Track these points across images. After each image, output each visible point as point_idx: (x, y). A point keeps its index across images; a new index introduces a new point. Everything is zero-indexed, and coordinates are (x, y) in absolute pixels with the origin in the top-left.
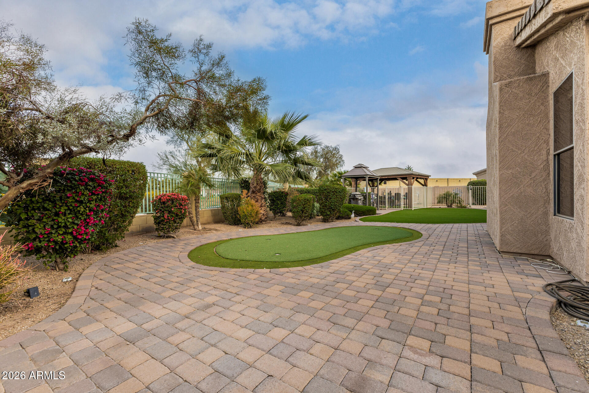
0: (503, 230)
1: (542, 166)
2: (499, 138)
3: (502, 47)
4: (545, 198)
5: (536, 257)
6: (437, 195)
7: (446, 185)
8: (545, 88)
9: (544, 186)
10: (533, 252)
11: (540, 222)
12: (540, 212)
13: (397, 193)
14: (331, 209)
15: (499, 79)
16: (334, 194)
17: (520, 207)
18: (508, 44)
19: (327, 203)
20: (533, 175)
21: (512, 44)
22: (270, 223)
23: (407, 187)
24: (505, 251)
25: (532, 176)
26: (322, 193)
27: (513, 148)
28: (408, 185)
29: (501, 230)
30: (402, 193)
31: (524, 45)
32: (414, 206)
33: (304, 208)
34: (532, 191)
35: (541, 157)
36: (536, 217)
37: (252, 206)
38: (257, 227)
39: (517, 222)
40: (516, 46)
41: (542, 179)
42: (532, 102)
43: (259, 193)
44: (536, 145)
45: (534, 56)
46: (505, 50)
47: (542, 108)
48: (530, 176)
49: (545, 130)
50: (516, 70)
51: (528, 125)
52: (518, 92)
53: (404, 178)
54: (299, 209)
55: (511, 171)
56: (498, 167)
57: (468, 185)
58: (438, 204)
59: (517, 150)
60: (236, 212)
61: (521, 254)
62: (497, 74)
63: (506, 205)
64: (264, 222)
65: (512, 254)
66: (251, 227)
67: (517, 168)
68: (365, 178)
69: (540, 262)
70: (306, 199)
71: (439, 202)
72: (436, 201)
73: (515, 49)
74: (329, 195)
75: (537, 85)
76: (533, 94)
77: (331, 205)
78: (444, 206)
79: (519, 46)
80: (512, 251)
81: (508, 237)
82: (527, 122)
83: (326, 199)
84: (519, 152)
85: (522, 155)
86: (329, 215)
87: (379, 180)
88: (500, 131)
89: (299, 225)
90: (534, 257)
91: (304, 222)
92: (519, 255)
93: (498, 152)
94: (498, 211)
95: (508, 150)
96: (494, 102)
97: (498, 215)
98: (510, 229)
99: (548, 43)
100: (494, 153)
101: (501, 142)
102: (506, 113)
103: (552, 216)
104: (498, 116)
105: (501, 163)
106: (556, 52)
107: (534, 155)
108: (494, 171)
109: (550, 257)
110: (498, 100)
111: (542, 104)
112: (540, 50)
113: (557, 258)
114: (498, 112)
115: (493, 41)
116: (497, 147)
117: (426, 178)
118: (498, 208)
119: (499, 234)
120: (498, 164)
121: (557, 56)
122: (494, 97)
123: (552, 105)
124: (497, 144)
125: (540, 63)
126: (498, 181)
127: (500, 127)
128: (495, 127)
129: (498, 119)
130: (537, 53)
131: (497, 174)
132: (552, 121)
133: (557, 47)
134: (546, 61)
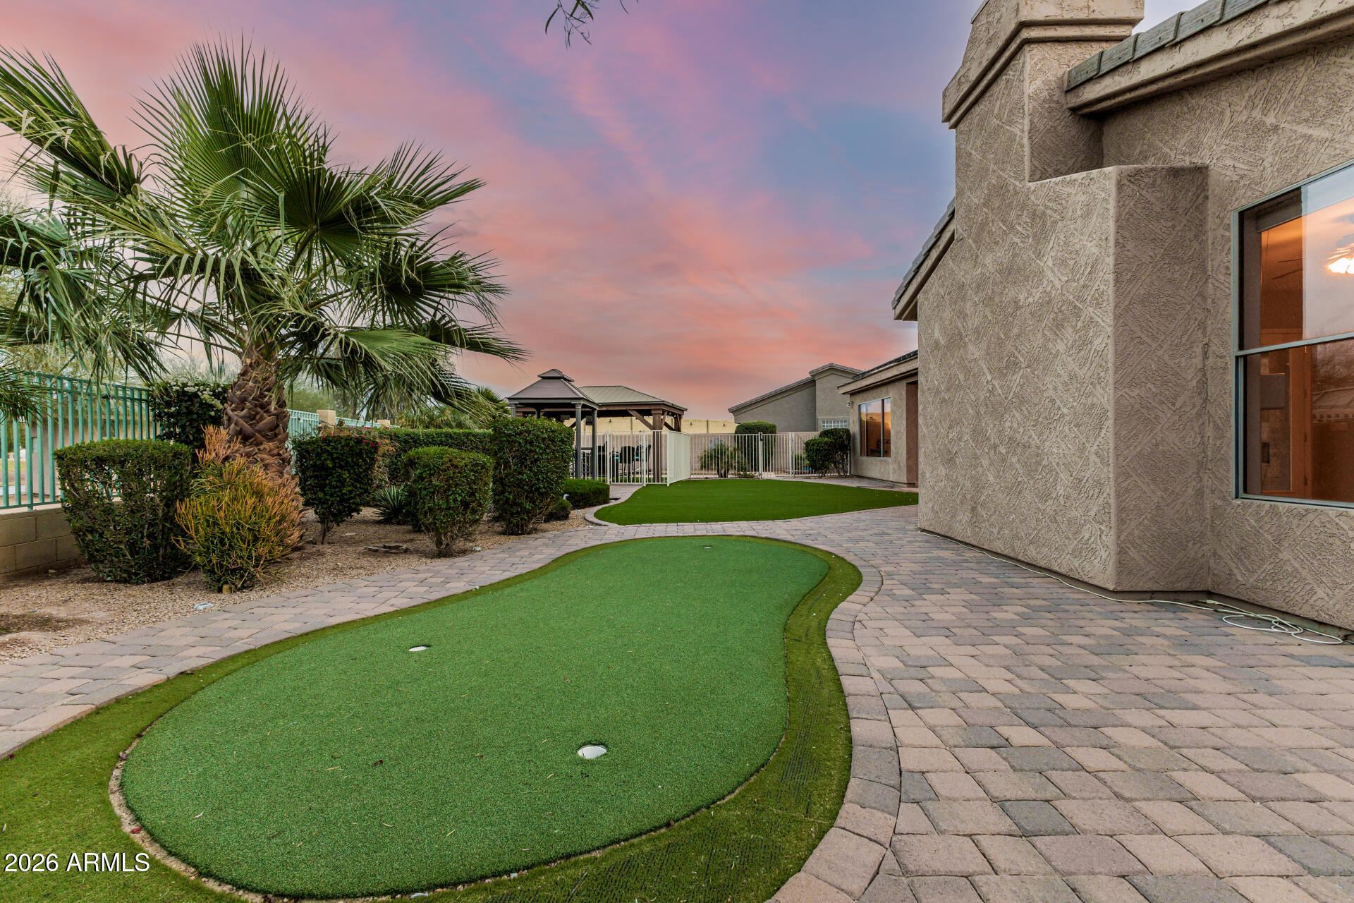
0: (1122, 538)
1: (1195, 381)
2: (1116, 307)
3: (1045, 101)
4: (1200, 458)
5: (1181, 596)
6: (700, 453)
7: (705, 431)
8: (1201, 199)
9: (1196, 429)
10: (1178, 587)
11: (1190, 513)
12: (1190, 491)
13: (629, 447)
14: (536, 494)
16: (548, 447)
17: (1154, 480)
18: (1055, 98)
19: (525, 476)
20: (1179, 402)
21: (1062, 101)
22: (321, 554)
23: (650, 432)
24: (1126, 589)
25: (1178, 406)
26: (506, 445)
27: (1143, 336)
28: (652, 428)
29: (1118, 537)
30: (645, 445)
31: (1087, 110)
33: (472, 494)
34: (1176, 441)
35: (1194, 361)
36: (1184, 503)
37: (259, 495)
38: (278, 580)
39: (1149, 516)
40: (1069, 106)
41: (1193, 412)
42: (1178, 228)
43: (270, 440)
44: (1185, 332)
45: (1100, 141)
46: (1051, 110)
47: (1196, 245)
48: (1174, 405)
49: (1199, 299)
51: (1170, 281)
53: (643, 410)
54: (455, 500)
55: (1137, 391)
56: (1111, 381)
57: (736, 433)
58: (703, 472)
59: (1148, 340)
60: (170, 526)
61: (1153, 594)
62: (1036, 163)
63: (1129, 476)
64: (295, 555)
65: (1132, 596)
66: (249, 584)
67: (1149, 385)
68: (573, 406)
70: (477, 465)
72: (698, 465)
73: (1067, 113)
74: (531, 451)
75: (1188, 190)
76: (1180, 211)
77: (538, 479)
78: (713, 475)
79: (1074, 110)
80: (1140, 589)
81: (1133, 553)
82: (1169, 275)
84: (1154, 345)
85: (1160, 353)
86: (528, 512)
87: (596, 412)
88: (1117, 290)
89: (444, 553)
90: (1176, 596)
91: (460, 544)
92: (1149, 595)
93: (1110, 342)
94: (1110, 489)
95: (1132, 340)
96: (1055, 222)
97: (1112, 501)
98: (1136, 533)
99: (1195, 101)
100: (1061, 346)
101: (1117, 317)
102: (1130, 246)
103: (1224, 498)
104: (1112, 250)
105: (1117, 369)
106: (1257, 114)
107: (1182, 356)
108: (1051, 392)
109: (1210, 594)
110: (1112, 211)
111: (1196, 236)
112: (1136, 122)
113: (1259, 598)
114: (1112, 243)
115: (1026, 83)
116: (1109, 330)
117: (677, 413)
118: (1112, 483)
119: (1113, 548)
120: (1111, 372)
121: (1270, 120)
122: (1049, 212)
123: (1229, 240)
124: (1106, 321)
125: (1138, 151)
126: (1111, 414)
127: (1117, 281)
128: (1082, 282)
129: (1110, 260)
130: (1112, 133)
131: (1105, 397)
132: (1222, 278)
133: (1267, 101)
134: (1182, 142)
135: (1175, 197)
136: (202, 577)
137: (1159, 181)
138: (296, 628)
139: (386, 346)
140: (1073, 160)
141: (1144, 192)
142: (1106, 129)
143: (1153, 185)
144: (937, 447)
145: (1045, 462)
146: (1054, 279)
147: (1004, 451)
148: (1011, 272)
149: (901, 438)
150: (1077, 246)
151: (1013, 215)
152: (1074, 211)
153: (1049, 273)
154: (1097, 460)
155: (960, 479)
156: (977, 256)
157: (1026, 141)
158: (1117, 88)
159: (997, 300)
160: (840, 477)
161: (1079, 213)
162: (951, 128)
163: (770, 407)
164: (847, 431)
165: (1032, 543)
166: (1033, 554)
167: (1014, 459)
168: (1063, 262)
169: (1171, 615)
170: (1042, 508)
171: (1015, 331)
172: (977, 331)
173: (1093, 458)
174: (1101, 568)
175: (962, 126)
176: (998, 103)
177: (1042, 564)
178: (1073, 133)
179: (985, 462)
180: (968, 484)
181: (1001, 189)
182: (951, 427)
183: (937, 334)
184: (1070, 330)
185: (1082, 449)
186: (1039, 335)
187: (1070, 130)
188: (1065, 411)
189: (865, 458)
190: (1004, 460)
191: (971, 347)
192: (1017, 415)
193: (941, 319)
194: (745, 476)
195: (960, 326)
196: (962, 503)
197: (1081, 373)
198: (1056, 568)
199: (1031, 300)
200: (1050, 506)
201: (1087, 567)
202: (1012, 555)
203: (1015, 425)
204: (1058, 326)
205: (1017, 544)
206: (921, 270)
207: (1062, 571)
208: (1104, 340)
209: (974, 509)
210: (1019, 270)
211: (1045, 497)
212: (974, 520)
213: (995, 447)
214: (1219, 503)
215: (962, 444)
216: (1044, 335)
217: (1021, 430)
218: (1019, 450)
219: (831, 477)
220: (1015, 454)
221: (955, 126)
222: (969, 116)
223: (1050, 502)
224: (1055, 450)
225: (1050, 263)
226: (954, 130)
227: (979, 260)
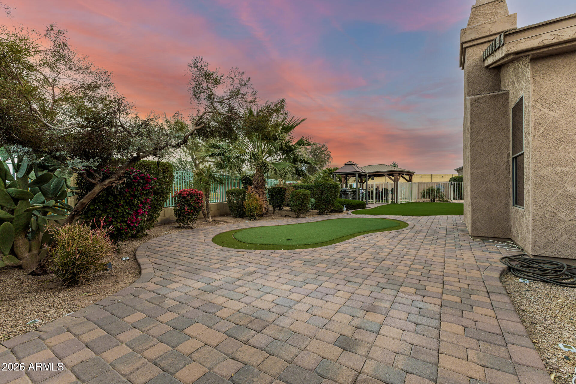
0: (474, 218)
1: (504, 166)
2: (470, 144)
3: (474, 66)
4: (507, 193)
5: (500, 240)
7: (430, 181)
8: (506, 104)
9: (505, 183)
10: (497, 236)
11: (502, 211)
12: (502, 204)
13: (384, 189)
14: (326, 203)
15: (471, 94)
16: (329, 189)
17: (487, 200)
18: (479, 65)
19: (322, 198)
20: (498, 173)
21: (482, 65)
22: (271, 216)
23: (393, 183)
24: (475, 235)
25: (497, 175)
26: (318, 189)
27: (482, 152)
28: (394, 181)
29: (472, 218)
30: (389, 189)
31: (491, 67)
32: (400, 201)
33: (303, 202)
34: (496, 187)
35: (503, 159)
36: (500, 208)
37: (257, 200)
38: (260, 220)
39: (485, 212)
40: (485, 66)
41: (504, 177)
42: (496, 115)
43: (261, 188)
44: (499, 150)
45: (499, 75)
46: (476, 69)
47: (504, 119)
48: (495, 174)
49: (506, 138)
50: (485, 86)
51: (493, 133)
52: (485, 106)
55: (480, 170)
56: (470, 167)
57: (450, 181)
58: (422, 199)
59: (484, 154)
60: (242, 206)
61: (488, 238)
62: (470, 89)
63: (477, 198)
64: (266, 215)
65: (481, 238)
66: (255, 219)
67: (485, 168)
68: (355, 174)
69: (503, 244)
71: (423, 197)
73: (484, 69)
74: (324, 191)
75: (500, 101)
76: (497, 109)
77: (326, 199)
78: (427, 200)
79: (487, 67)
80: (481, 236)
81: (478, 224)
82: (492, 131)
83: (322, 194)
84: (486, 155)
85: (488, 157)
87: (367, 176)
88: (471, 138)
89: (297, 217)
90: (498, 239)
92: (486, 238)
94: (470, 203)
95: (478, 153)
98: (480, 217)
99: (508, 68)
102: (476, 123)
103: (511, 206)
106: (513, 77)
107: (498, 158)
111: (504, 117)
113: (515, 240)
115: (466, 61)
117: (411, 174)
118: (470, 201)
119: (471, 222)
121: (514, 80)
123: (511, 118)
125: (504, 82)
127: (471, 135)
129: (469, 128)
133: (514, 73)
134: (507, 82)
135: (495, 104)
136: (248, 218)
137: (488, 100)
139: (280, 166)
140: (487, 85)
141: (482, 105)
142: (501, 72)
143: (485, 102)
174: (470, 230)
187: (485, 75)
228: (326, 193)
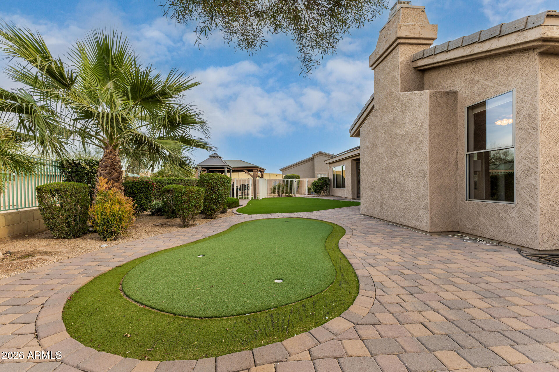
1: (454, 162)
2: (429, 137)
3: (405, 64)
4: (456, 187)
5: (450, 233)
6: (271, 187)
8: (455, 102)
9: (455, 178)
10: (450, 230)
11: (453, 206)
12: (453, 198)
13: (242, 185)
14: (218, 203)
16: (222, 185)
17: (441, 195)
18: (409, 64)
19: (213, 196)
20: (449, 169)
21: (411, 64)
22: (137, 227)
23: (253, 179)
24: (433, 231)
25: (449, 170)
26: (206, 184)
27: (438, 147)
28: (253, 177)
29: (431, 214)
31: (419, 69)
34: (448, 182)
35: (453, 155)
36: (451, 202)
39: (440, 207)
40: (413, 67)
41: (453, 172)
42: (449, 111)
43: (116, 182)
44: (451, 146)
45: (423, 79)
46: (407, 68)
47: (454, 117)
48: (447, 170)
49: (455, 135)
51: (446, 129)
52: (440, 102)
53: (250, 170)
54: (192, 205)
55: (436, 165)
56: (428, 162)
57: (284, 179)
58: (272, 194)
59: (440, 148)
60: (82, 216)
61: (441, 232)
62: (403, 86)
63: (434, 193)
65: (435, 233)
66: (116, 238)
67: (440, 163)
68: (224, 168)
71: (273, 192)
72: (270, 192)
73: (413, 69)
74: (216, 186)
75: (451, 99)
76: (449, 106)
78: (276, 196)
79: (415, 68)
80: (437, 231)
81: (435, 219)
82: (446, 127)
84: (441, 150)
85: (443, 153)
86: (214, 210)
87: (231, 171)
88: (430, 132)
89: (186, 225)
90: (448, 233)
91: (191, 222)
92: (440, 233)
93: (428, 149)
94: (428, 198)
95: (435, 148)
96: (409, 107)
97: (429, 202)
98: (436, 213)
99: (454, 69)
100: (412, 150)
101: (430, 141)
102: (434, 117)
103: (463, 201)
104: (428, 118)
105: (430, 158)
106: (472, 76)
107: (450, 154)
108: (408, 165)
109: (459, 232)
110: (428, 105)
111: (454, 114)
112: (435, 74)
113: (473, 233)
114: (428, 116)
115: (399, 58)
116: (427, 145)
117: (262, 171)
118: (429, 196)
119: (429, 218)
120: (428, 159)
121: (476, 78)
122: (407, 103)
123: (464, 116)
124: (426, 142)
125: (435, 84)
126: (428, 173)
127: (430, 128)
128: (418, 128)
129: (428, 122)
130: (428, 77)
131: (426, 167)
132: (462, 128)
133: (475, 72)
134: (450, 82)
135: (448, 101)
138: (146, 252)
139: (170, 146)
140: (415, 85)
141: (438, 99)
142: (425, 75)
143: (441, 97)
144: (368, 184)
145: (406, 189)
146: (409, 127)
147: (392, 186)
148: (394, 123)
149: (349, 181)
150: (417, 116)
151: (395, 103)
152: (416, 104)
153: (407, 124)
154: (424, 188)
155: (376, 196)
156: (382, 117)
157: (399, 78)
158: (429, 63)
159: (389, 132)
160: (325, 196)
161: (417, 105)
162: (372, 70)
163: (296, 168)
164: (328, 178)
165: (402, 217)
166: (403, 221)
167: (396, 188)
168: (412, 121)
169: (447, 239)
170: (405, 205)
171: (396, 143)
172: (382, 143)
173: (423, 188)
174: (425, 225)
175: (376, 69)
176: (389, 63)
177: (406, 224)
178: (414, 76)
179: (385, 189)
180: (379, 197)
181: (391, 93)
182: (373, 177)
183: (367, 143)
184: (414, 144)
185: (419, 185)
186: (404, 145)
187: (413, 75)
188: (413, 172)
189: (335, 189)
190: (392, 189)
191: (380, 148)
192: (397, 173)
193: (369, 138)
194: (289, 196)
195: (376, 141)
196: (377, 204)
197: (418, 159)
198: (410, 225)
199: (401, 133)
200: (408, 204)
201: (421, 225)
202: (395, 222)
203: (396, 176)
204: (411, 143)
205: (397, 218)
206: (360, 119)
207: (412, 226)
208: (426, 148)
209: (381, 206)
210: (397, 123)
211: (406, 201)
212: (382, 210)
213: (389, 184)
214: (461, 202)
215: (377, 183)
216: (406, 145)
217: (398, 178)
218: (397, 185)
219: (322, 196)
220: (396, 186)
221: (374, 69)
222: (379, 66)
223: (408, 203)
224: (410, 185)
225: (408, 121)
226: (373, 70)
227: (383, 118)
228: (218, 190)
